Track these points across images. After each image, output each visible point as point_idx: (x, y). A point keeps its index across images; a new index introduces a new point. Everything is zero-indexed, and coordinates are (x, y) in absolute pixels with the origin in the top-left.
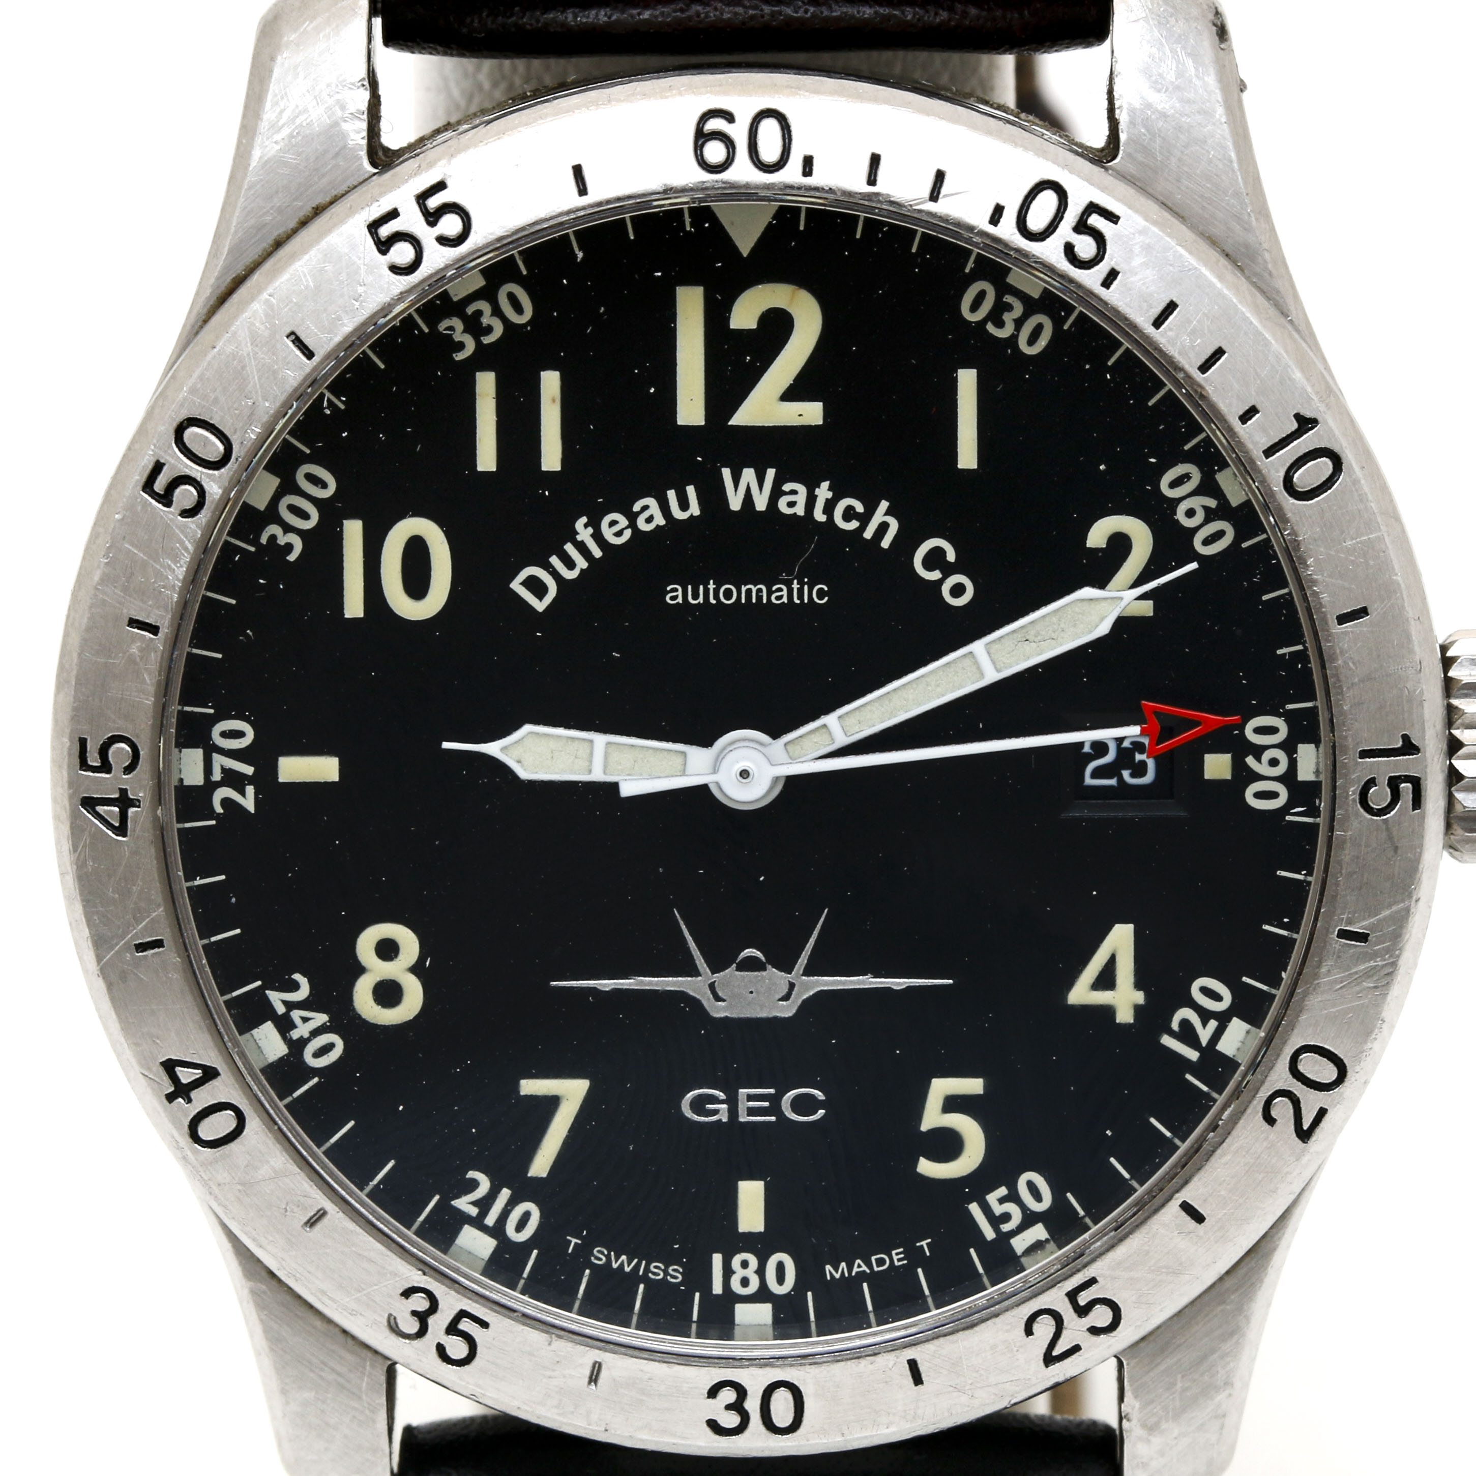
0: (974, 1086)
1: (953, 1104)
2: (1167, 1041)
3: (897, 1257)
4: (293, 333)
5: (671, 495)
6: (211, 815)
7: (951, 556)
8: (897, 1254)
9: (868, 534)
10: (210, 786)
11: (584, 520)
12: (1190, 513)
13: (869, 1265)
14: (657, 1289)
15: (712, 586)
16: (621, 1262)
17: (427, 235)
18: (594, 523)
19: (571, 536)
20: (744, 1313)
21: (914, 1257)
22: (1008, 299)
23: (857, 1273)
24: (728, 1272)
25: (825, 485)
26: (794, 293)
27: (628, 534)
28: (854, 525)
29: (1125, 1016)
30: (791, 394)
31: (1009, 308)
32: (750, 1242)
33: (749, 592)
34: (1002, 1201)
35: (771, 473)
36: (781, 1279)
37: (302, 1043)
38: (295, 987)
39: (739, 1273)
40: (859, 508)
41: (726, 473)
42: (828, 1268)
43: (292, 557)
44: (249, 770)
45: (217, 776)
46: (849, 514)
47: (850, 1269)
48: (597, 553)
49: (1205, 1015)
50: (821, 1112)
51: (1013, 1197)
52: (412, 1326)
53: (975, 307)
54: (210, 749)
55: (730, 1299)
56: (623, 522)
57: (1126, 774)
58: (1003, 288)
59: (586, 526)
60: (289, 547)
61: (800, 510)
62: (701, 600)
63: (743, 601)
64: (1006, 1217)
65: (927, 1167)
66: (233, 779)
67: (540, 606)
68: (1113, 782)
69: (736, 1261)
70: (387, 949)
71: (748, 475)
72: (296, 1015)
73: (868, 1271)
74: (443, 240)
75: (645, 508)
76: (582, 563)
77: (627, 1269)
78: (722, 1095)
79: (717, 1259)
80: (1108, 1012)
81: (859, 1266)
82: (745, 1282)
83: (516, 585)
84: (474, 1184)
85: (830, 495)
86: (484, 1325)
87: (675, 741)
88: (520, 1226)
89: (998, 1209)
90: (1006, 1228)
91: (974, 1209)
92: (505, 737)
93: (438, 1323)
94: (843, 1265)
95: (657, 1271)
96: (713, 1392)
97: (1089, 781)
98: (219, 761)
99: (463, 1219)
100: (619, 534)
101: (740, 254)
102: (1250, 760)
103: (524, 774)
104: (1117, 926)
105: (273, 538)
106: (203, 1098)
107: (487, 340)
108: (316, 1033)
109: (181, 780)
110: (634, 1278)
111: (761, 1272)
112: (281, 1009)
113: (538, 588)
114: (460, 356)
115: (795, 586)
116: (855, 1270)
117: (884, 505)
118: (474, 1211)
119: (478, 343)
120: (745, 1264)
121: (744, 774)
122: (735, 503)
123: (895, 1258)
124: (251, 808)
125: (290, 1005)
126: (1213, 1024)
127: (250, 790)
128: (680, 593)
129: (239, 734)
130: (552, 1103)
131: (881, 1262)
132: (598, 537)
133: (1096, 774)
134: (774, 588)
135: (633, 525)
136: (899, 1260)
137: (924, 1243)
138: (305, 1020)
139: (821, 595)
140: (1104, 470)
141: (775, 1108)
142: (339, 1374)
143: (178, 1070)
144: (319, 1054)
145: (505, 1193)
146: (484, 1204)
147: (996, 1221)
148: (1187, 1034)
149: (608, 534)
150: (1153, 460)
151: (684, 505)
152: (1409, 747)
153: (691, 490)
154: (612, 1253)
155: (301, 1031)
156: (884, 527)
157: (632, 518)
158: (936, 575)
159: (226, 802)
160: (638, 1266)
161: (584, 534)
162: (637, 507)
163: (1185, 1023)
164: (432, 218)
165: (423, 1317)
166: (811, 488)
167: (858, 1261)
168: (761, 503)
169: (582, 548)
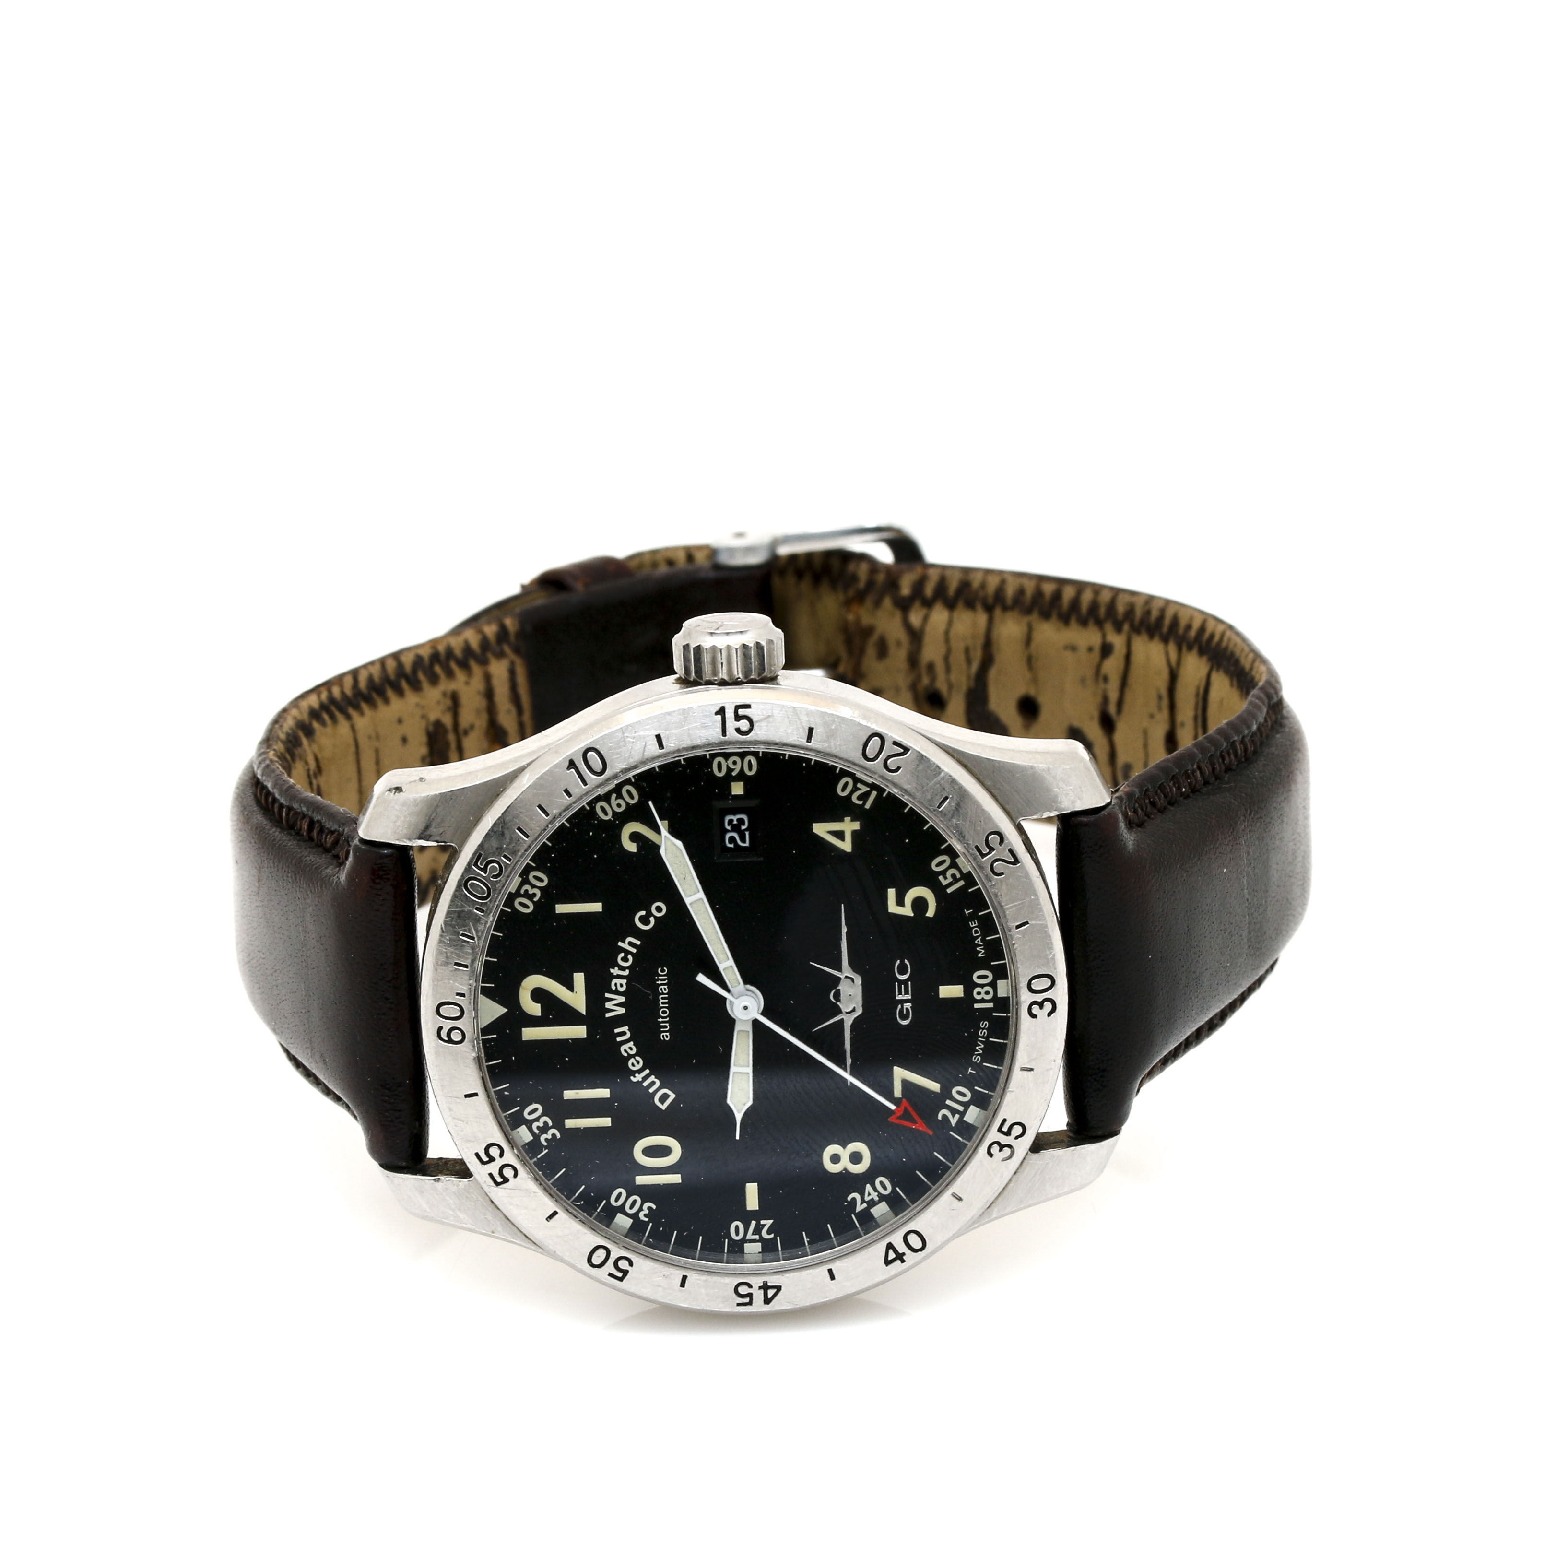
0: (892, 893)
1: (900, 902)
2: (867, 806)
3: (973, 924)
4: (547, 1219)
5: (619, 1039)
6: (775, 1238)
7: (643, 913)
8: (972, 924)
9: (634, 951)
10: (762, 1240)
11: (632, 1078)
12: (619, 805)
13: (978, 937)
14: (992, 1032)
15: (661, 1020)
16: (980, 1048)
17: (499, 1162)
18: (633, 1073)
19: (639, 1083)
20: (1002, 992)
21: (972, 917)
22: (522, 892)
23: (981, 942)
24: (983, 1001)
25: (612, 971)
26: (523, 988)
27: (638, 1058)
28: (630, 957)
29: (856, 826)
30: (571, 988)
31: (526, 891)
32: (968, 991)
33: (663, 1003)
34: (946, 878)
35: (607, 995)
36: (986, 977)
37: (880, 1195)
38: (854, 1199)
39: (983, 996)
40: (622, 955)
41: (608, 1015)
42: (979, 956)
43: (654, 1207)
44: (754, 1223)
45: (757, 1237)
46: (625, 959)
47: (980, 945)
48: (647, 1071)
49: (855, 789)
50: (906, 962)
51: (943, 873)
52: (1007, 1151)
53: (527, 907)
54: (744, 1240)
55: (995, 999)
56: (632, 1060)
57: (743, 828)
58: (517, 894)
59: (635, 1077)
60: (649, 1208)
61: (624, 982)
62: (667, 1024)
63: (667, 1005)
64: (953, 876)
65: (930, 913)
66: (758, 1230)
67: (673, 1096)
68: (747, 833)
69: (978, 997)
70: (835, 1159)
71: (608, 1005)
72: (867, 1198)
73: (980, 938)
74: (501, 1155)
75: (625, 1051)
76: (652, 1078)
77: (983, 1046)
78: (900, 1006)
79: (976, 1006)
80: (854, 833)
81: (978, 941)
82: (987, 993)
83: (663, 1107)
84: (944, 1116)
85: (616, 968)
86: (1004, 1121)
87: (733, 1035)
88: (964, 1095)
89: (950, 880)
90: (958, 876)
91: (949, 891)
92: (732, 1111)
93: (1004, 1140)
94: (978, 949)
95: (983, 1033)
96: (1034, 1016)
97: (747, 844)
98: (749, 1236)
99: (961, 1120)
100: (638, 1062)
101: (506, 1012)
102: (734, 774)
103: (750, 1103)
104: (814, 831)
105: (645, 1215)
106: (901, 1248)
107: (550, 1124)
108: (875, 1190)
109: (759, 1253)
110: (987, 1043)
111: (982, 986)
112: (865, 1205)
113: (663, 1098)
114: (559, 1136)
115: (659, 982)
116: (980, 943)
117: (620, 944)
118: (957, 1116)
119: (552, 1127)
120: (979, 993)
121: (746, 1008)
122: (622, 1011)
123: (974, 925)
124: (771, 1221)
125: (863, 1201)
126: (859, 785)
127: (762, 1222)
128: (664, 1034)
129: (737, 1227)
130: (905, 1083)
131: (976, 932)
132: (639, 1071)
133: (744, 841)
134: (660, 992)
135: (633, 1056)
136: (975, 923)
137: (967, 913)
138: (869, 1194)
139: (663, 971)
140: (597, 856)
141: (905, 982)
142: (1036, 1174)
143: (890, 1258)
144: (885, 1188)
145: (948, 1102)
146: (954, 1111)
147: (955, 880)
148: (864, 797)
149: (638, 1067)
150: (591, 834)
151: (624, 1033)
152: (722, 711)
153: (616, 1031)
154: (976, 1053)
155: (875, 1196)
156: (630, 944)
157: (630, 1056)
158: (652, 919)
159: (769, 1233)
160: (981, 1041)
161: (638, 1078)
162: (626, 1055)
163: (859, 798)
164: (492, 1159)
165: (1002, 1147)
166: (614, 977)
167: (976, 942)
168: (622, 999)
169: (645, 1078)
